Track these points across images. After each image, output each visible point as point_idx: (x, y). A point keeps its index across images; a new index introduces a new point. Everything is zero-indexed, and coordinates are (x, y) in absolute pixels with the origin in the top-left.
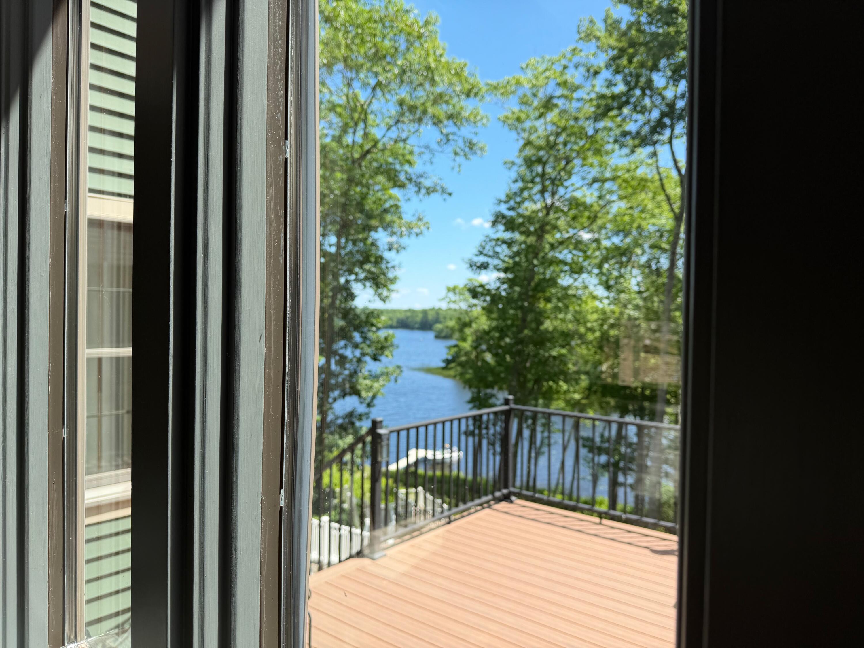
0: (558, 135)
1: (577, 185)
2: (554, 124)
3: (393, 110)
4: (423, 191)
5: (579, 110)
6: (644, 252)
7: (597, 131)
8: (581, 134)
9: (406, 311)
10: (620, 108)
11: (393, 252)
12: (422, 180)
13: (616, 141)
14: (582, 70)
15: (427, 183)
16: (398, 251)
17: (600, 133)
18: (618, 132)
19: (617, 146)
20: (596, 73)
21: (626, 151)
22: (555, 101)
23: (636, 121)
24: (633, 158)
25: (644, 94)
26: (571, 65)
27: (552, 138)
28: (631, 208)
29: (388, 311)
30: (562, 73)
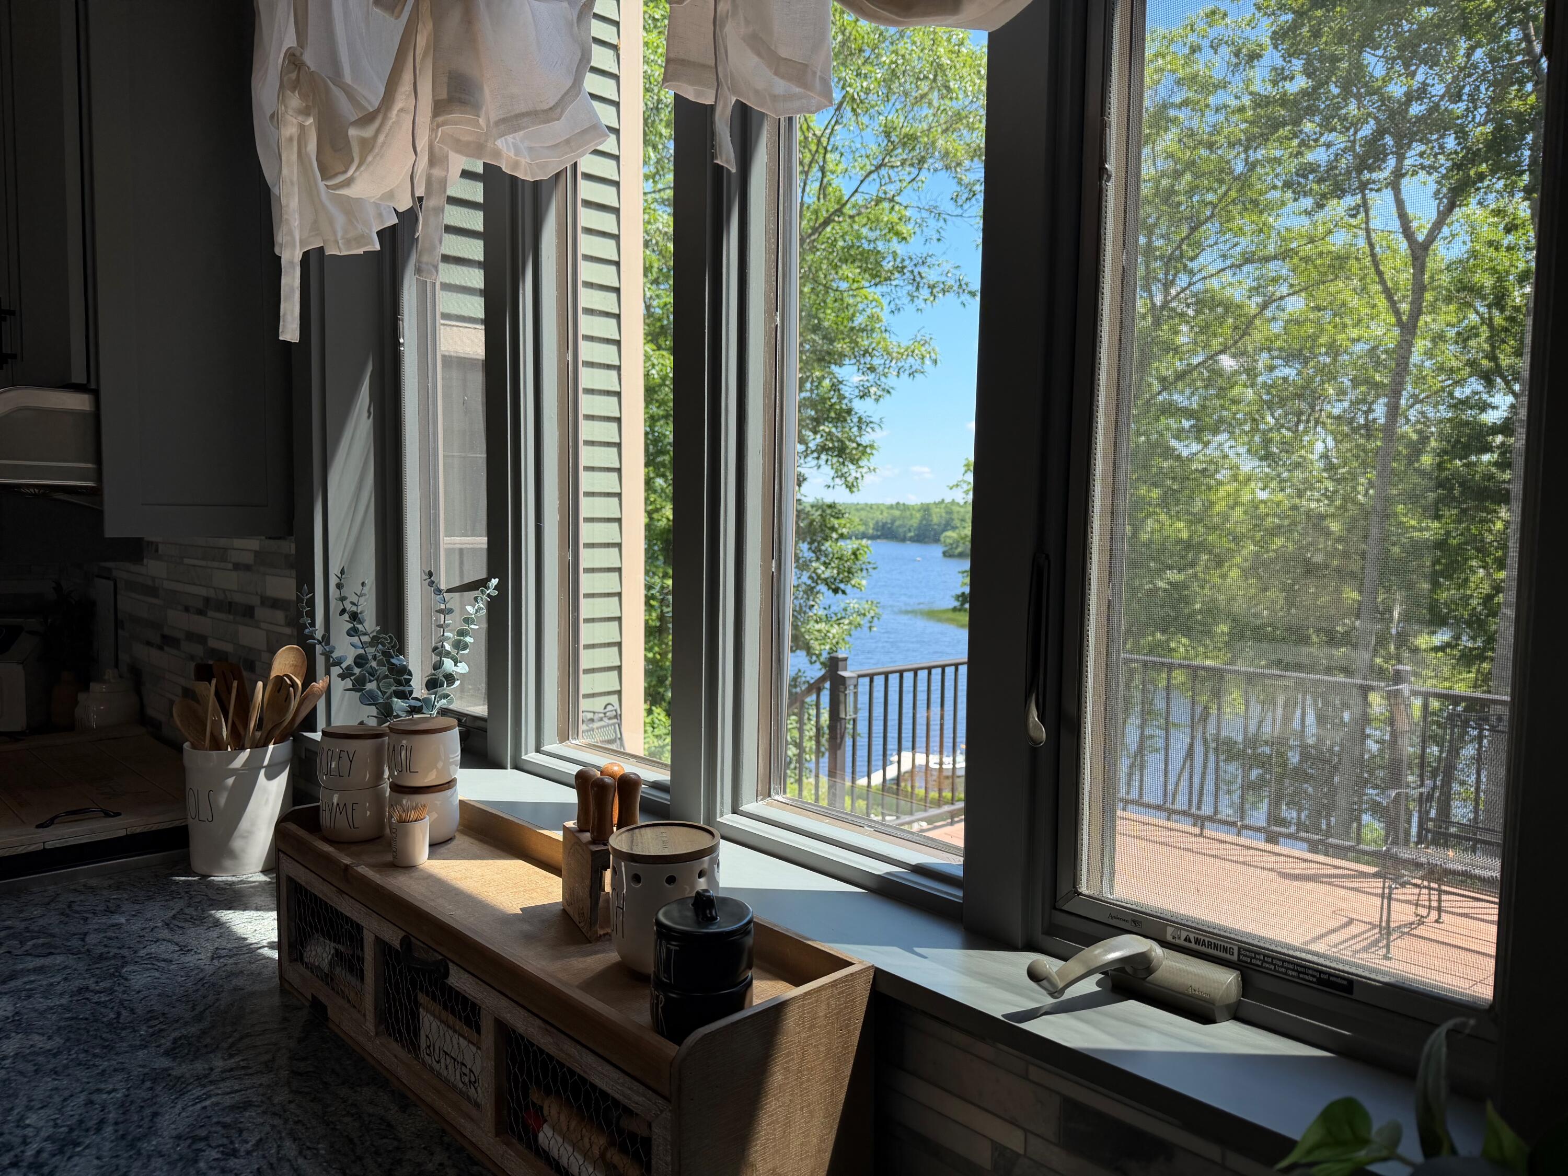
0: (1177, 175)
1: (1212, 269)
2: (1170, 156)
3: (873, 145)
4: (925, 292)
5: (1216, 130)
6: (1342, 392)
7: (1252, 166)
8: (1223, 170)
9: (891, 507)
10: (1297, 122)
11: (869, 401)
12: (924, 270)
13: (1287, 185)
14: (1225, 51)
15: (932, 275)
16: (877, 400)
17: (1259, 169)
18: (1292, 165)
19: (1289, 194)
20: (1253, 57)
21: (1307, 203)
22: (1172, 113)
23: (1328, 145)
24: (1319, 216)
25: (1346, 92)
26: (1205, 43)
27: (1165, 182)
28: (1318, 308)
29: (858, 508)
30: (1188, 60)
